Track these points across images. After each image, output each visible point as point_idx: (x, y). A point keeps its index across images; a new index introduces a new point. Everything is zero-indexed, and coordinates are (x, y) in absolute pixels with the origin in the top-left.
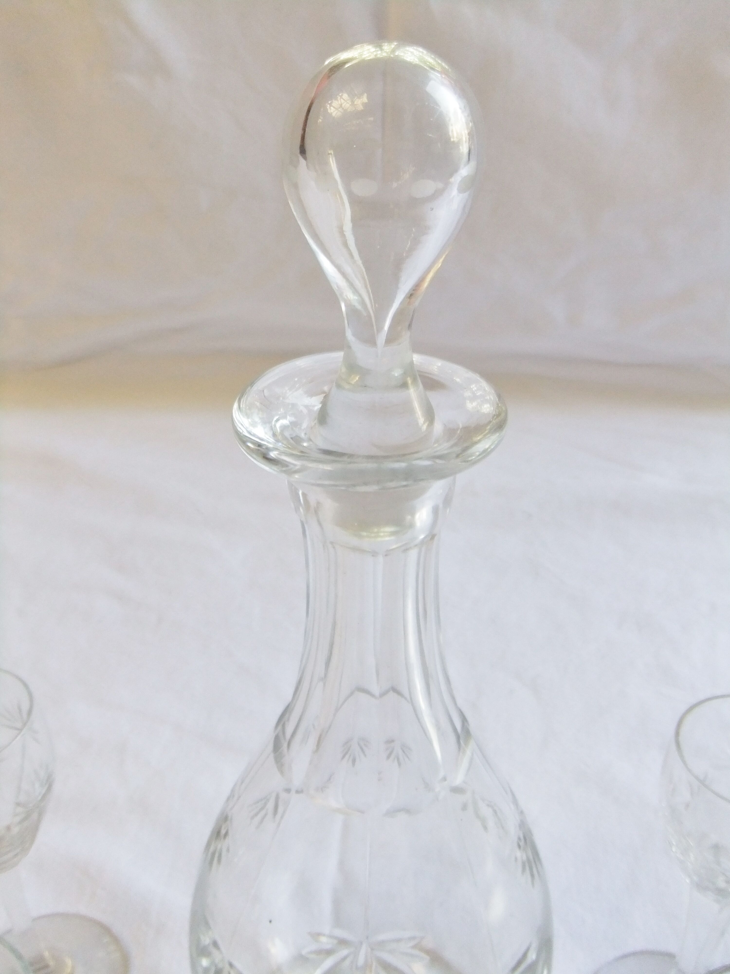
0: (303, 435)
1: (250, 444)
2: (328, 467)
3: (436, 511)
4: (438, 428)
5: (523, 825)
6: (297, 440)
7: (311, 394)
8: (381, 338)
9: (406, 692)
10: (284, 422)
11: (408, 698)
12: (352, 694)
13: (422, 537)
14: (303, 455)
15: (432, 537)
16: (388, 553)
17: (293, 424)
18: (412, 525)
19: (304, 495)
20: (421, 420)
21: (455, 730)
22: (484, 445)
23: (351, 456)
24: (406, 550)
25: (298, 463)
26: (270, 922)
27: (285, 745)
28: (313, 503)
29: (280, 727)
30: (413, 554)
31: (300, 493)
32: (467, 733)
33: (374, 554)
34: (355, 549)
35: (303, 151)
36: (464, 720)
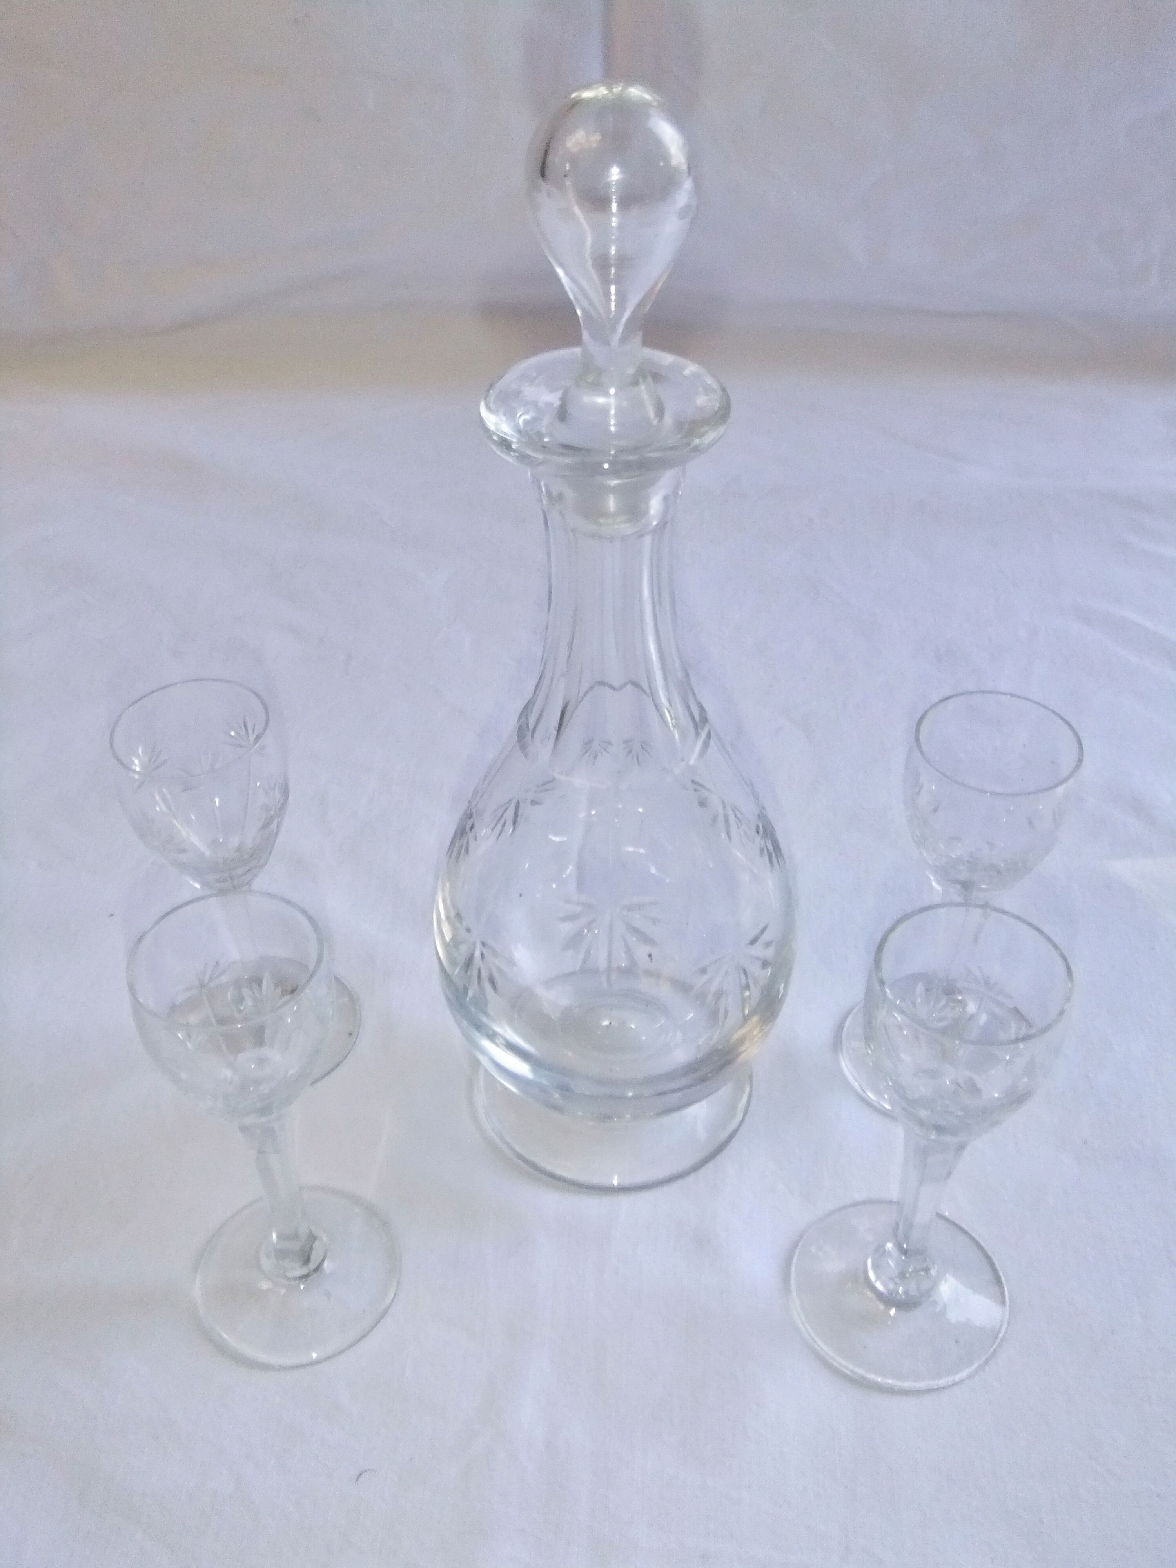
0: (544, 430)
1: (495, 438)
2: (568, 460)
3: (666, 499)
4: (668, 420)
5: (761, 816)
6: (540, 435)
7: (552, 390)
8: (615, 340)
9: (645, 686)
10: (527, 417)
11: (648, 691)
12: (592, 688)
13: (655, 523)
14: (544, 448)
15: (663, 524)
16: (624, 539)
17: (535, 420)
18: (646, 512)
19: (546, 486)
20: (652, 414)
21: (693, 718)
22: (710, 436)
23: (588, 451)
24: (640, 536)
25: (540, 456)
26: (521, 895)
27: (529, 737)
28: (555, 494)
29: (523, 718)
30: (648, 540)
31: (542, 483)
32: (704, 720)
33: (612, 539)
34: (595, 536)
35: (543, 174)
36: (702, 709)
